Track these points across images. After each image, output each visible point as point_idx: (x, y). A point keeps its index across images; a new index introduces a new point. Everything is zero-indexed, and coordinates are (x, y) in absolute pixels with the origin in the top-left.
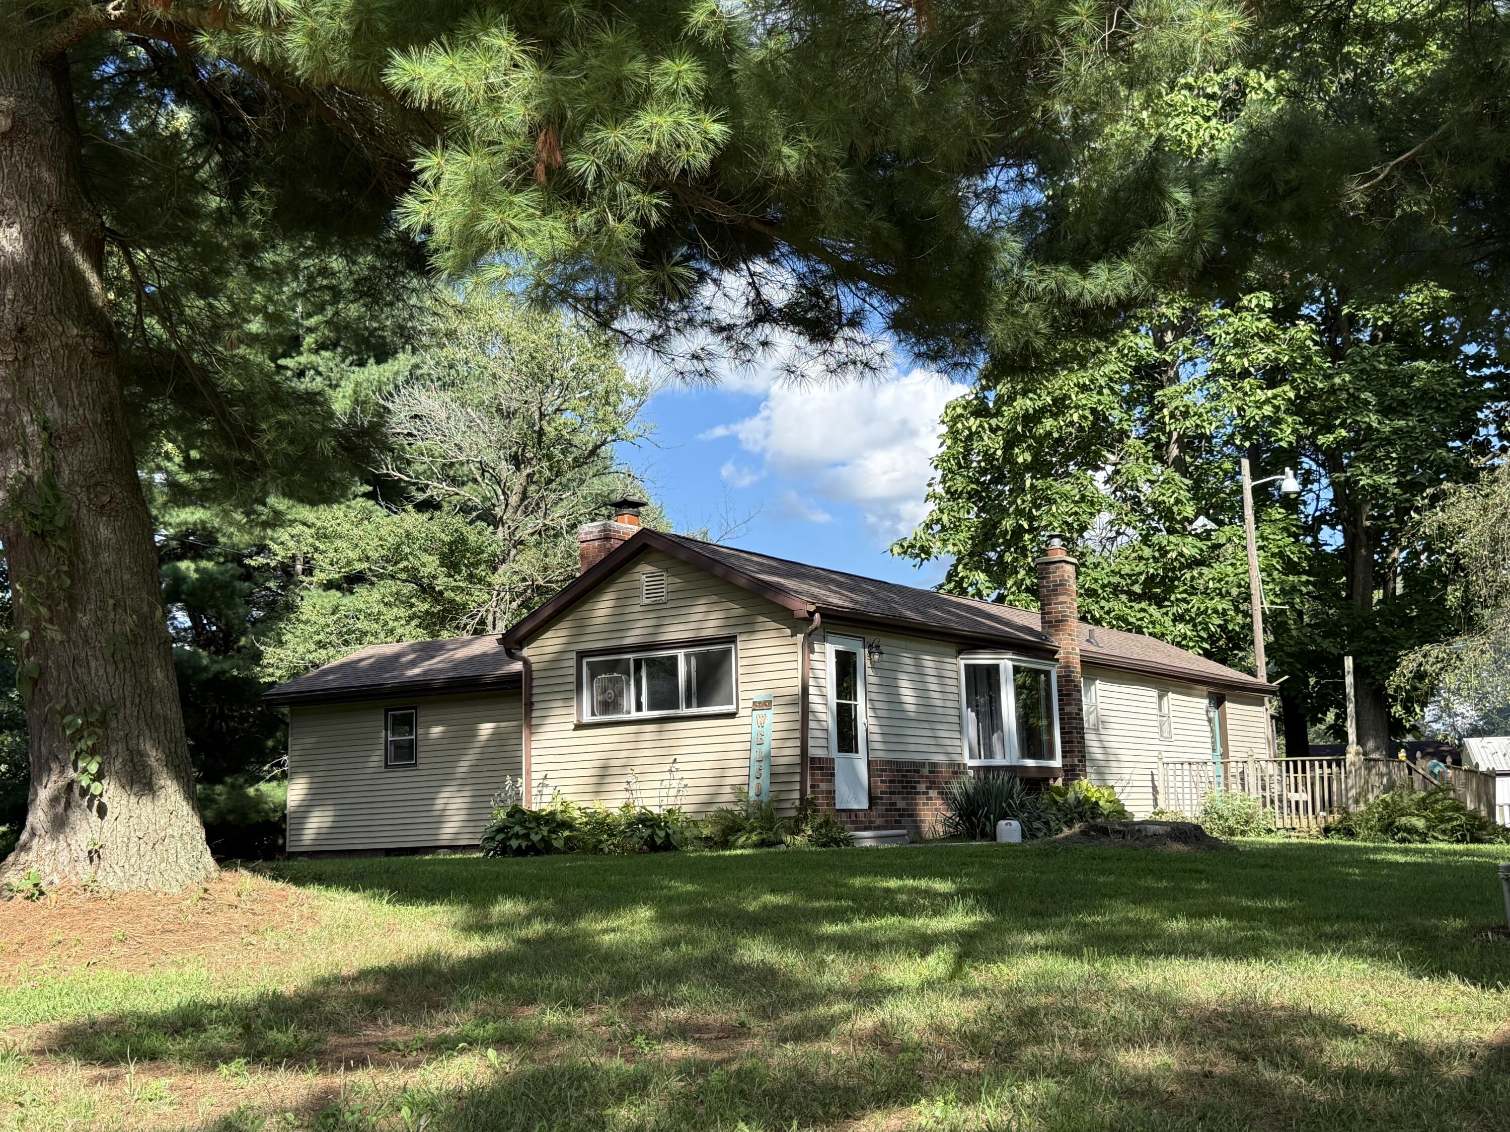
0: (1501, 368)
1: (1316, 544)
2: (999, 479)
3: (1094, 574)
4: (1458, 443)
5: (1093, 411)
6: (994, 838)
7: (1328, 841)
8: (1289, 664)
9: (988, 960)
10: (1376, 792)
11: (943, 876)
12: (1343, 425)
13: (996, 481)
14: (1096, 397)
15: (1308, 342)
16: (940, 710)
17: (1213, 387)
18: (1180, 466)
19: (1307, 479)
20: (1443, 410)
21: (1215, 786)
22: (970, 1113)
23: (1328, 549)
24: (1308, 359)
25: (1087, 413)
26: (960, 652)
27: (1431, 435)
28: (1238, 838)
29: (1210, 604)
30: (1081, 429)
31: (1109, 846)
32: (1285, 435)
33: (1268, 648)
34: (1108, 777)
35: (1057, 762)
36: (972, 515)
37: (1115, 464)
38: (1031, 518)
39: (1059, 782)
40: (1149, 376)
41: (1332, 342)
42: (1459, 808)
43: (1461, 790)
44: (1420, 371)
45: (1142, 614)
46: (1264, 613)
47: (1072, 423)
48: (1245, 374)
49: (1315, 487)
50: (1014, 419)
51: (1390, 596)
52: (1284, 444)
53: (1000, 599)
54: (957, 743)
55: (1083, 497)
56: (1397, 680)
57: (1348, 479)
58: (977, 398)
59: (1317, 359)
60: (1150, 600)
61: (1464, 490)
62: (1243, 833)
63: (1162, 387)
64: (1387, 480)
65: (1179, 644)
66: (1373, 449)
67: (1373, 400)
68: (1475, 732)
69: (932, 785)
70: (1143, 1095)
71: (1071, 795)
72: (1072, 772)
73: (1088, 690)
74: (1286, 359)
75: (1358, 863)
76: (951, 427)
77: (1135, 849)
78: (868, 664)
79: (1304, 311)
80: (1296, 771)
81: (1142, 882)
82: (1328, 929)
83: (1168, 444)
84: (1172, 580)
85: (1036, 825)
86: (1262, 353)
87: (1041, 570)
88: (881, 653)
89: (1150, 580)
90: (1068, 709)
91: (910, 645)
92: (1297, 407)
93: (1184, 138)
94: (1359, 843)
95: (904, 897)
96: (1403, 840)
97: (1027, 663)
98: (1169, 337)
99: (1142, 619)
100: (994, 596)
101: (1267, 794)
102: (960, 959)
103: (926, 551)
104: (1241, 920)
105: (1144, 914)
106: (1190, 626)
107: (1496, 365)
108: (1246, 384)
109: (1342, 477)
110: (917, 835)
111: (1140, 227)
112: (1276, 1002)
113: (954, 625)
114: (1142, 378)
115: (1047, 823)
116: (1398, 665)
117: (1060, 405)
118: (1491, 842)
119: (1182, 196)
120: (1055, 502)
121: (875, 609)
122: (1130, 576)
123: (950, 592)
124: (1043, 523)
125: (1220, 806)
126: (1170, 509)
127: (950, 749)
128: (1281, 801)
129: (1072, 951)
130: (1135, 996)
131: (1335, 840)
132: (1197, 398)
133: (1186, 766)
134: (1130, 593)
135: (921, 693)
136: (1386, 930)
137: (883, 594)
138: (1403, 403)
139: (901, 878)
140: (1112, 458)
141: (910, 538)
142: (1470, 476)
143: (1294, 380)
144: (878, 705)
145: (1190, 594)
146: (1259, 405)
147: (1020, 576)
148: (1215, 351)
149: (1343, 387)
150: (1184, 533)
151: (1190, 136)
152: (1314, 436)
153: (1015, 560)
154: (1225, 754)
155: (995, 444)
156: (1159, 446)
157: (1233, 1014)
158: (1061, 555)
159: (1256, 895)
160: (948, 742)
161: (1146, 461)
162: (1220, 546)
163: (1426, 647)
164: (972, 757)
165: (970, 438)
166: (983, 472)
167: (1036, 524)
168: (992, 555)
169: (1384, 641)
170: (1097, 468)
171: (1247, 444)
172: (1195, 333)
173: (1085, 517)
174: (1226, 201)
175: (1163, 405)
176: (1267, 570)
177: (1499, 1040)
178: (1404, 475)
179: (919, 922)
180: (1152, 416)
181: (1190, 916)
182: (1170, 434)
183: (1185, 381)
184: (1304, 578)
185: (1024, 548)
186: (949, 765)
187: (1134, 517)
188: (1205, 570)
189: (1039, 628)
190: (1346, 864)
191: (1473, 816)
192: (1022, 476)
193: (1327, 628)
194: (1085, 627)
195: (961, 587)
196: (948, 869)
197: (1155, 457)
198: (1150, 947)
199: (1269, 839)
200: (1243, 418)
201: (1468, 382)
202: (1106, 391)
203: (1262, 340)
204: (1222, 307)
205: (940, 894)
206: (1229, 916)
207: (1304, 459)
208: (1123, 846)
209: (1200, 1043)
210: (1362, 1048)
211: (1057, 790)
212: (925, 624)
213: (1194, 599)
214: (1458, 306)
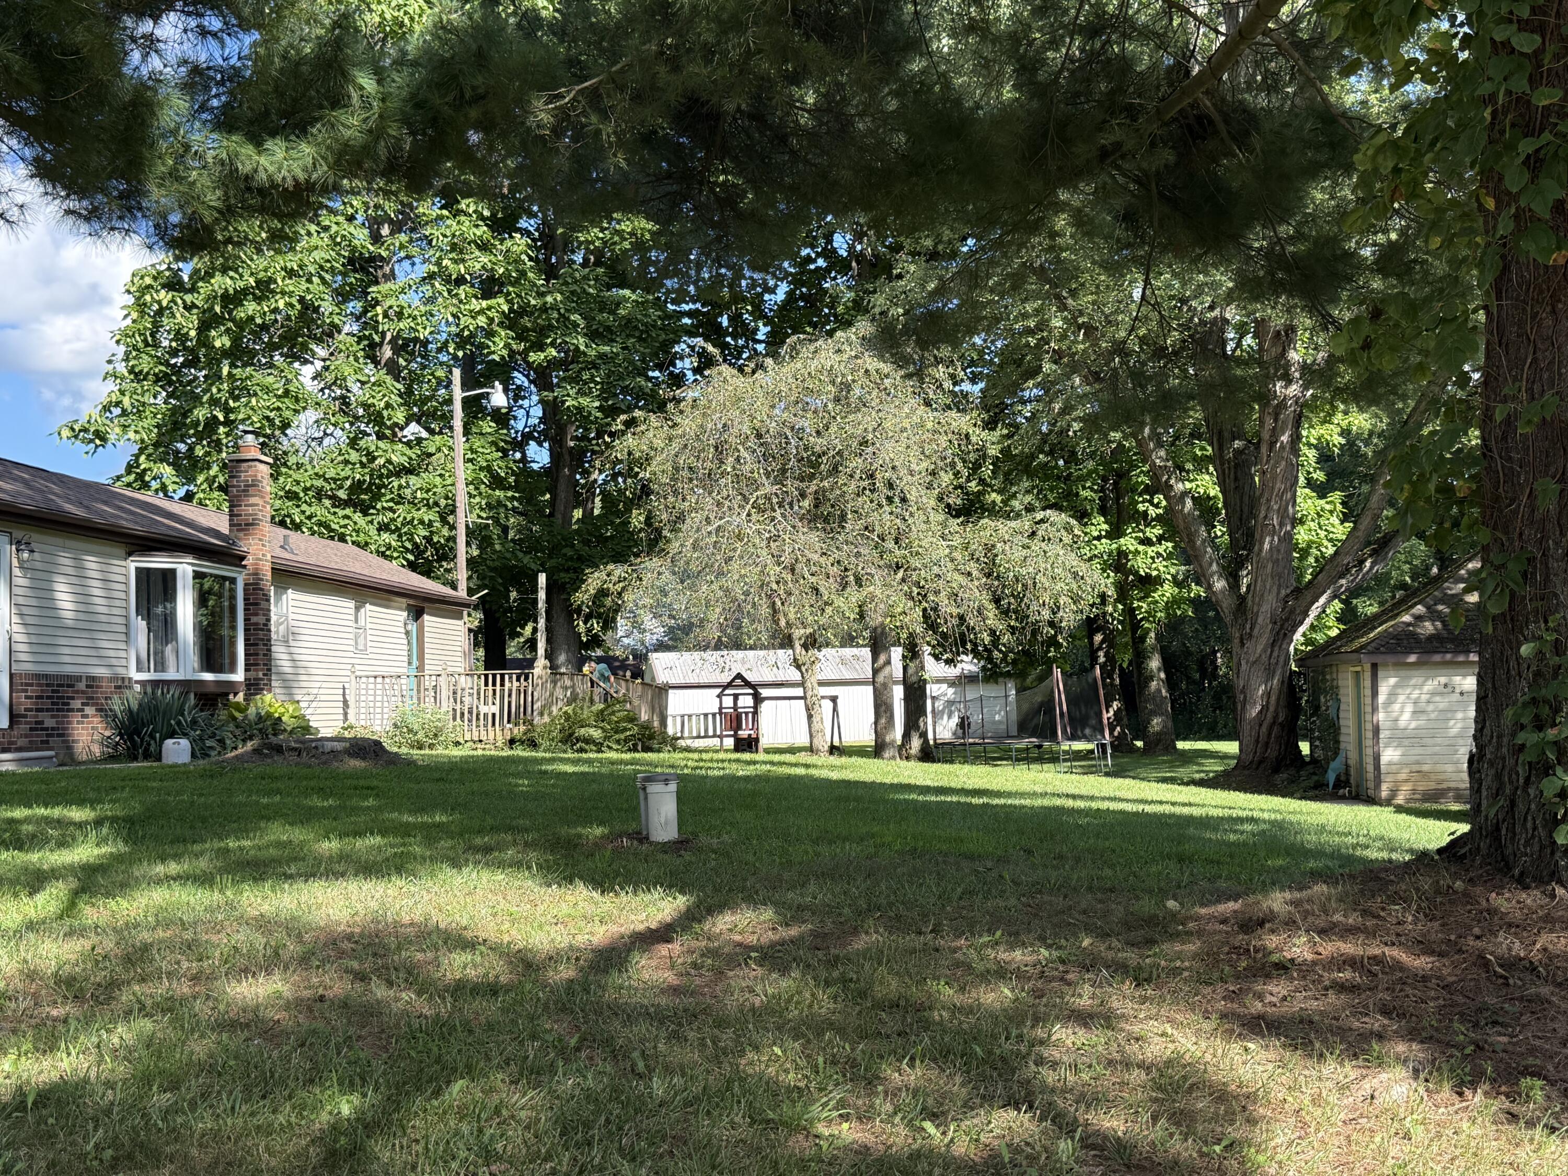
0: (698, 305)
1: (524, 459)
2: (192, 363)
3: (296, 476)
4: (657, 374)
5: (302, 300)
6: (159, 758)
7: (510, 753)
8: (491, 578)
9: (109, 894)
10: (560, 704)
11: (81, 803)
12: (552, 344)
13: (187, 364)
14: (304, 286)
15: (524, 257)
16: (103, 618)
17: (427, 290)
18: (393, 369)
19: (518, 394)
20: (644, 340)
21: (407, 699)
22: (46, 1063)
23: (535, 466)
24: (523, 274)
25: (294, 301)
26: (130, 554)
27: (632, 362)
28: (427, 751)
29: (417, 515)
30: (288, 318)
31: (280, 765)
32: (498, 348)
33: (471, 562)
34: (296, 691)
35: (239, 676)
36: (159, 400)
37: (324, 360)
38: (227, 410)
39: (240, 697)
40: (363, 269)
41: (547, 260)
42: (632, 719)
43: (636, 702)
44: (626, 300)
45: (346, 521)
46: (467, 526)
47: (275, 311)
48: (460, 281)
49: (526, 403)
50: (211, 298)
51: (588, 514)
52: (497, 358)
53: (188, 497)
54: (123, 654)
55: (287, 393)
56: (583, 597)
57: (556, 398)
58: (169, 269)
59: (531, 275)
60: (355, 506)
61: (652, 417)
62: (431, 746)
63: (377, 283)
64: (591, 404)
65: (383, 555)
66: (579, 372)
67: (582, 323)
68: (661, 647)
69: (90, 700)
70: (247, 1025)
71: (252, 711)
72: (254, 687)
73: (278, 599)
74: (501, 271)
75: (528, 774)
76: (138, 299)
77: (310, 766)
78: (15, 562)
79: (523, 223)
80: (494, 684)
81: (308, 802)
82: (478, 841)
83: (381, 344)
84: (379, 487)
85: (209, 743)
86: (478, 262)
87: (233, 467)
88: (32, 551)
89: (357, 487)
90: (254, 619)
91: (69, 543)
92: (511, 321)
93: (407, 21)
94: (540, 755)
95: (30, 828)
96: (582, 750)
97: (208, 567)
98: (385, 230)
99: (345, 526)
100: (182, 492)
101: (458, 707)
102: (76, 894)
103: (101, 436)
104: (395, 836)
105: (297, 834)
106: (395, 536)
107: (694, 302)
108: (462, 291)
109: (549, 396)
110: (68, 756)
111: (321, 107)
112: (406, 919)
113: (124, 523)
114: (355, 271)
115: (222, 742)
116: (584, 581)
117: (264, 289)
118: (659, 751)
119: (368, 83)
120: (256, 394)
121: (27, 500)
122: (335, 480)
123: (129, 485)
124: (241, 416)
125: (411, 719)
126: (380, 414)
127: (114, 662)
128: (470, 712)
129: (204, 880)
130: (263, 924)
131: (520, 752)
132: (413, 300)
133: (379, 680)
134: (333, 498)
135: (81, 599)
136: (534, 840)
137: (40, 483)
138: (608, 329)
139: (30, 807)
140: (321, 352)
141: (83, 421)
142: (659, 406)
143: (509, 293)
144: (26, 610)
145: (397, 503)
146: (474, 315)
147: (212, 473)
148: (431, 252)
149: (554, 307)
150: (394, 438)
151: (412, 19)
152: (526, 352)
153: (208, 454)
154: (421, 668)
155: (190, 325)
156: (373, 346)
157: (362, 935)
158: (256, 454)
159: (422, 810)
160: (112, 653)
161: (357, 360)
162: (430, 455)
163: (611, 567)
164: (139, 669)
165: (160, 312)
166: (174, 353)
167: (232, 417)
168: (182, 447)
169: (580, 559)
170: (306, 362)
171: (460, 354)
172: (413, 230)
173: (287, 414)
175: (377, 303)
176: (474, 482)
177: (607, 941)
178: (606, 400)
179: (34, 857)
180: (365, 312)
181: (341, 836)
182: (383, 334)
183: (401, 280)
184: (510, 494)
185: (219, 442)
186: (111, 679)
187: (341, 418)
188: (413, 479)
189: (226, 532)
190: (519, 775)
191: (646, 727)
192: (219, 362)
193: (528, 544)
194: (282, 531)
195: (143, 481)
196: (92, 795)
197: (367, 357)
198: (293, 870)
199: (456, 752)
200: (458, 325)
201: (668, 316)
202: (316, 280)
203: (478, 246)
204: (441, 208)
205: (75, 824)
206: (383, 833)
207: (516, 374)
208: (297, 764)
209: (318, 967)
210: (478, 959)
211: (237, 706)
212: (89, 520)
213: (401, 509)
214: (663, 240)
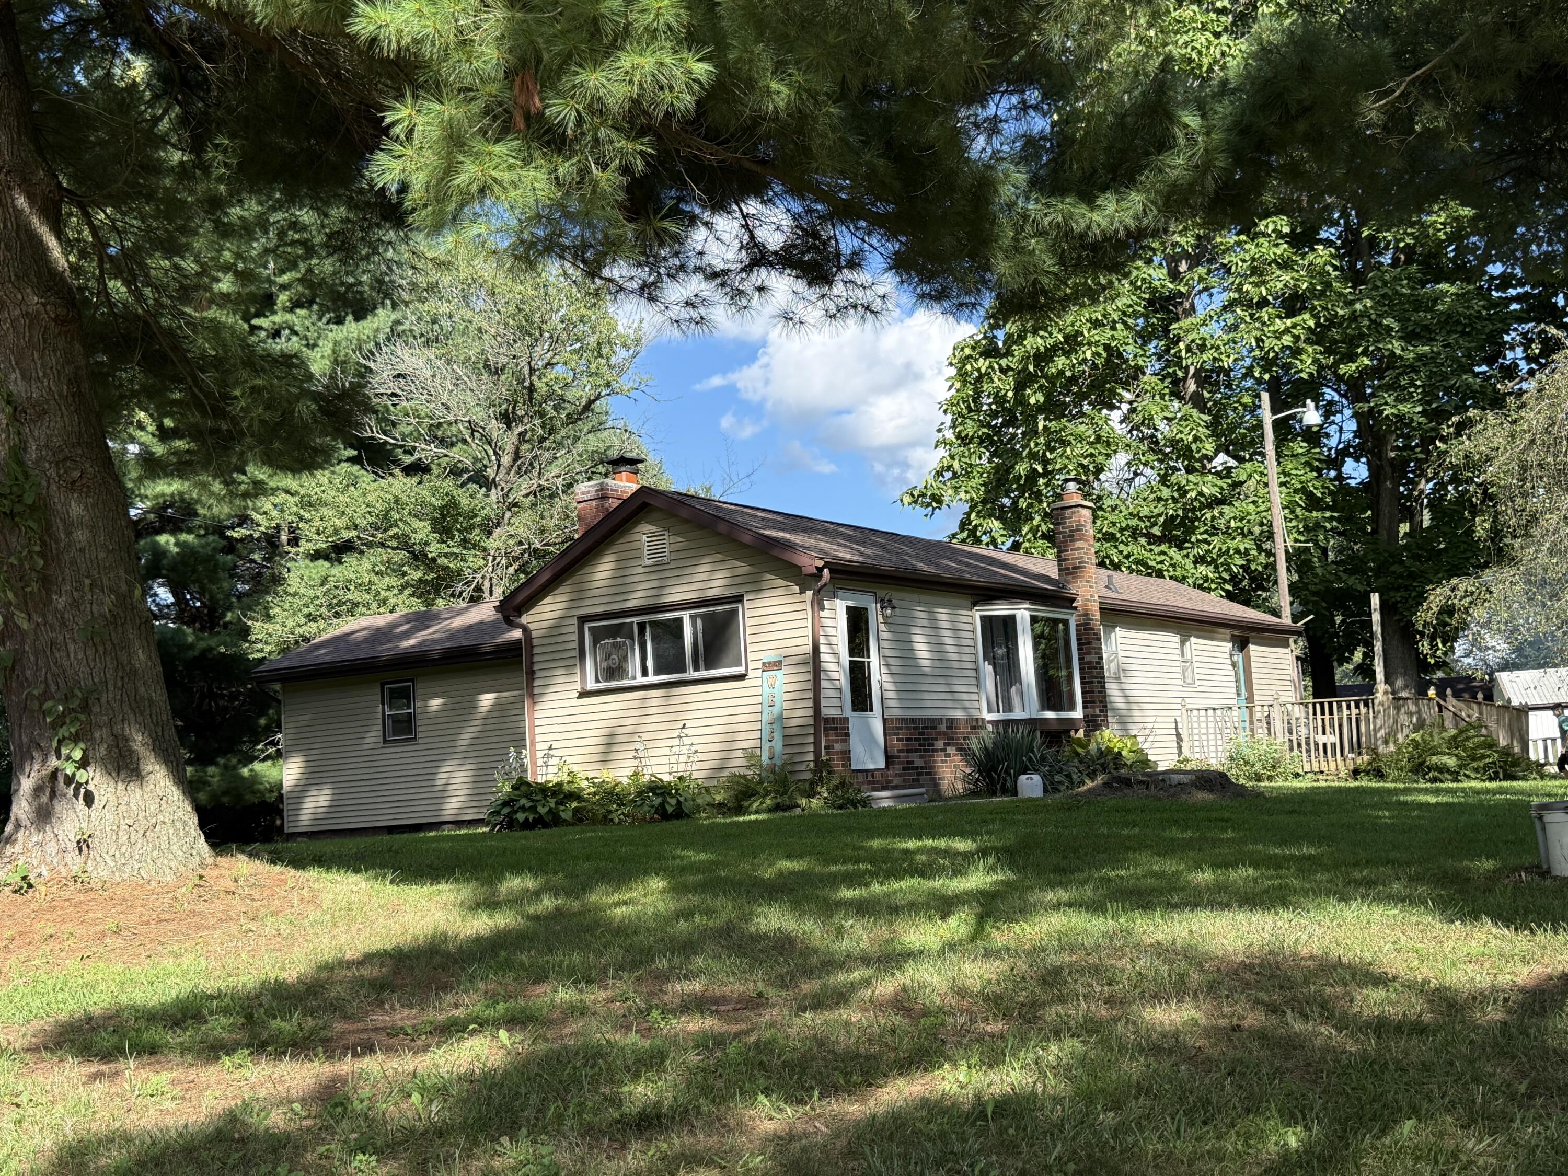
0: (1527, 288)
1: (1339, 477)
2: (1011, 422)
3: (1112, 518)
4: (1484, 368)
5: (1107, 347)
6: (1015, 793)
7: (1357, 784)
8: (1315, 603)
9: (1010, 919)
10: (1406, 731)
11: (963, 835)
12: (1365, 353)
13: (1007, 424)
14: (1109, 333)
15: (1328, 268)
16: (955, 665)
17: (1230, 318)
18: (1198, 402)
19: (1329, 411)
20: (1468, 334)
21: (1240, 731)
22: (994, 1076)
23: (1353, 483)
24: (1328, 285)
25: (1100, 349)
26: (975, 604)
27: (1456, 360)
28: (1265, 783)
29: (1232, 544)
30: (1095, 366)
31: (1133, 798)
32: (1305, 366)
33: (1292, 588)
34: (1130, 726)
35: (1078, 713)
36: (984, 461)
37: (1131, 403)
38: (1045, 462)
39: (1081, 734)
40: (1164, 309)
41: (1352, 265)
42: (1491, 745)
43: (1492, 727)
44: (1444, 294)
45: (1162, 557)
46: (1287, 552)
47: (1085, 361)
48: (1263, 303)
49: (1338, 418)
50: (1025, 359)
51: (1416, 529)
52: (1304, 376)
53: (1016, 547)
54: (975, 697)
55: (1098, 438)
56: (1426, 615)
57: (1371, 409)
58: (985, 337)
59: (1336, 285)
60: (1170, 542)
61: (1490, 415)
62: (1270, 778)
63: (1177, 320)
64: (1412, 409)
65: (1200, 587)
66: (1397, 378)
67: (1396, 326)
68: (1507, 666)
69: (950, 741)
70: (1171, 1051)
71: (1093, 747)
72: (1093, 723)
73: (1108, 638)
74: (1305, 286)
75: (1388, 806)
76: (960, 369)
77: (1160, 799)
78: (880, 619)
79: (1323, 235)
80: (1323, 713)
81: (1167, 834)
82: (1357, 875)
83: (1185, 379)
84: (1192, 521)
85: (1058, 778)
86: (1281, 280)
87: (1056, 515)
88: (893, 608)
89: (1170, 521)
90: (1087, 658)
91: (923, 598)
92: (1318, 336)
93: (1194, 56)
94: (1389, 785)
95: (924, 858)
96: (1434, 780)
97: (1044, 612)
98: (1183, 267)
99: (1162, 562)
100: (1009, 544)
101: (1294, 738)
102: (982, 919)
103: (937, 499)
104: (1268, 868)
105: (1170, 866)
106: (1211, 568)
107: (1523, 285)
108: (1264, 314)
109: (1365, 407)
110: (936, 793)
111: (1148, 154)
112: (1305, 952)
113: (968, 576)
114: (1156, 311)
115: (1069, 776)
116: (1425, 599)
117: (1072, 342)
118: (1524, 778)
119: (1192, 120)
120: (1070, 444)
121: (887, 562)
122: (1149, 518)
123: (963, 541)
124: (1058, 466)
125: (1246, 751)
126: (1188, 448)
127: (968, 704)
128: (1308, 744)
129: (1096, 907)
130: (1160, 951)
131: (1364, 782)
132: (1214, 330)
133: (1210, 712)
134: (1149, 536)
135: (936, 648)
136: (1417, 874)
137: (893, 546)
138: (1426, 328)
139: (920, 838)
140: (1128, 396)
141: (921, 486)
142: (1497, 402)
143: (1314, 308)
144: (891, 661)
145: (1211, 535)
146: (1278, 335)
147: (1035, 523)
148: (1231, 280)
149: (1365, 314)
150: (1203, 471)
151: (1200, 53)
152: (1336, 365)
153: (1030, 505)
154: (1250, 698)
155: (1005, 385)
156: (1176, 382)
157: (1261, 966)
158: (1077, 499)
159: (1283, 843)
160: (965, 697)
161: (1162, 398)
162: (1241, 483)
163: (1454, 581)
164: (990, 711)
165: (979, 379)
166: (994, 415)
167: (1050, 468)
168: (1006, 501)
169: (1412, 576)
170: (1112, 407)
171: (1267, 377)
172: (1210, 261)
173: (1100, 459)
174: (1237, 123)
175: (1179, 339)
176: (1290, 506)
177: (1533, 983)
178: (1429, 403)
179: (936, 883)
180: (1167, 351)
181: (1215, 866)
182: (1187, 368)
183: (1201, 313)
184: (1328, 514)
185: (1039, 493)
186: (967, 721)
187: (1151, 457)
188: (1226, 509)
189: (1056, 576)
190: (1375, 806)
191: (1506, 752)
192: (1035, 419)
193: (1353, 565)
194: (1104, 573)
195: (975, 536)
196: (967, 827)
197: (1172, 394)
198: (1176, 899)
199: (1297, 784)
200: (1262, 349)
201: (1494, 304)
202: (1119, 326)
203: (1280, 266)
204: (1238, 234)
205: (961, 854)
206: (1255, 865)
207: (1326, 390)
208: (1147, 797)
209: (1227, 997)
210: (1393, 996)
211: (1079, 742)
212: (935, 575)
213: (1216, 540)
214: (1481, 225)
